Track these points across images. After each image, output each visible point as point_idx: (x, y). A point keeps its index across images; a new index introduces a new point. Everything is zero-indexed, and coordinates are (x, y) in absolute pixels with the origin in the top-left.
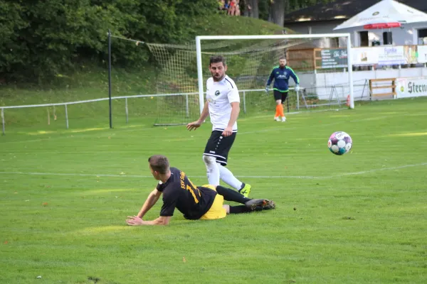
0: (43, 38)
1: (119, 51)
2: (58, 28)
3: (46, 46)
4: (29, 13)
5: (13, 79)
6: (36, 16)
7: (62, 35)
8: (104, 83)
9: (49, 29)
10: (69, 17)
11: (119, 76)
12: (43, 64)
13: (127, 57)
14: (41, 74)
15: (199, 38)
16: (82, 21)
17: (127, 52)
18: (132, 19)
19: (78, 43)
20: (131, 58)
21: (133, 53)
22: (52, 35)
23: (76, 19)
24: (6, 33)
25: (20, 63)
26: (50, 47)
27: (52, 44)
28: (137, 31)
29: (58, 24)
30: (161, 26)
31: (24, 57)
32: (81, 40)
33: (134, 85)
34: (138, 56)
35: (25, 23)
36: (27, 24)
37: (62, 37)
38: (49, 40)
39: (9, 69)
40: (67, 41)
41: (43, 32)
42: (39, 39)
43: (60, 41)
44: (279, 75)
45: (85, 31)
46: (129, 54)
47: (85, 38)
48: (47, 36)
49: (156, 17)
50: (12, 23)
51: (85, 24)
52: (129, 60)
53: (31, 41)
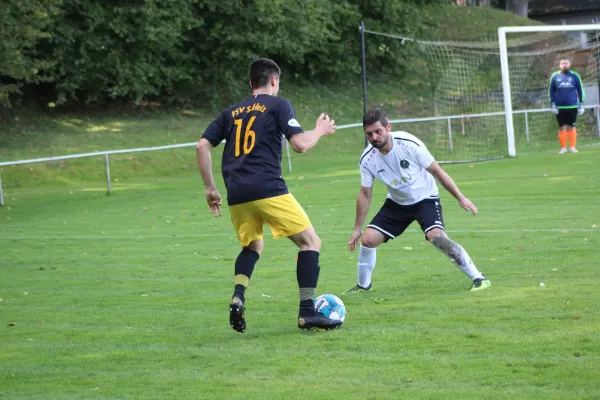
0: (222, 42)
1: (319, 60)
2: (245, 27)
3: (228, 54)
4: (201, 6)
5: (175, 103)
6: (213, 9)
7: (252, 37)
8: (304, 108)
9: (231, 28)
10: (262, 10)
11: (322, 97)
12: (219, 81)
13: (330, 68)
14: (216, 96)
15: (503, 31)
16: (279, 16)
17: (330, 61)
18: (343, 11)
19: (274, 47)
20: (337, 69)
21: (339, 62)
22: (236, 37)
23: (271, 12)
24: (172, 35)
25: (187, 80)
26: (233, 54)
27: (236, 51)
28: (345, 29)
29: (244, 19)
30: (379, 22)
31: (193, 70)
32: (278, 44)
33: (344, 109)
34: (346, 67)
35: (197, 21)
36: (200, 22)
37: (251, 40)
38: (232, 45)
39: (170, 89)
40: (258, 45)
41: (223, 33)
42: (216, 43)
43: (248, 45)
44: (561, 82)
45: (282, 30)
46: (334, 64)
47: (282, 41)
48: (229, 38)
49: (373, 7)
50: (179, 21)
51: (283, 18)
52: (333, 72)
53: (203, 47)
